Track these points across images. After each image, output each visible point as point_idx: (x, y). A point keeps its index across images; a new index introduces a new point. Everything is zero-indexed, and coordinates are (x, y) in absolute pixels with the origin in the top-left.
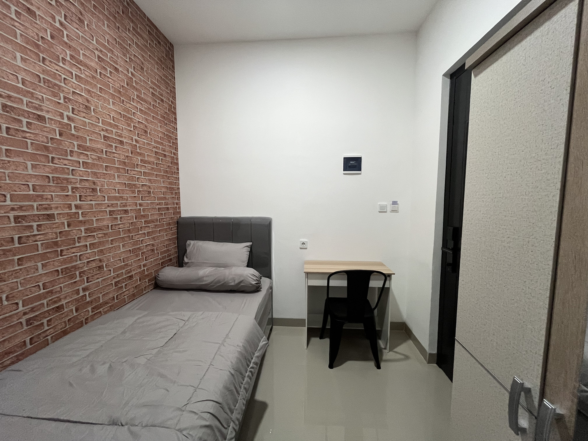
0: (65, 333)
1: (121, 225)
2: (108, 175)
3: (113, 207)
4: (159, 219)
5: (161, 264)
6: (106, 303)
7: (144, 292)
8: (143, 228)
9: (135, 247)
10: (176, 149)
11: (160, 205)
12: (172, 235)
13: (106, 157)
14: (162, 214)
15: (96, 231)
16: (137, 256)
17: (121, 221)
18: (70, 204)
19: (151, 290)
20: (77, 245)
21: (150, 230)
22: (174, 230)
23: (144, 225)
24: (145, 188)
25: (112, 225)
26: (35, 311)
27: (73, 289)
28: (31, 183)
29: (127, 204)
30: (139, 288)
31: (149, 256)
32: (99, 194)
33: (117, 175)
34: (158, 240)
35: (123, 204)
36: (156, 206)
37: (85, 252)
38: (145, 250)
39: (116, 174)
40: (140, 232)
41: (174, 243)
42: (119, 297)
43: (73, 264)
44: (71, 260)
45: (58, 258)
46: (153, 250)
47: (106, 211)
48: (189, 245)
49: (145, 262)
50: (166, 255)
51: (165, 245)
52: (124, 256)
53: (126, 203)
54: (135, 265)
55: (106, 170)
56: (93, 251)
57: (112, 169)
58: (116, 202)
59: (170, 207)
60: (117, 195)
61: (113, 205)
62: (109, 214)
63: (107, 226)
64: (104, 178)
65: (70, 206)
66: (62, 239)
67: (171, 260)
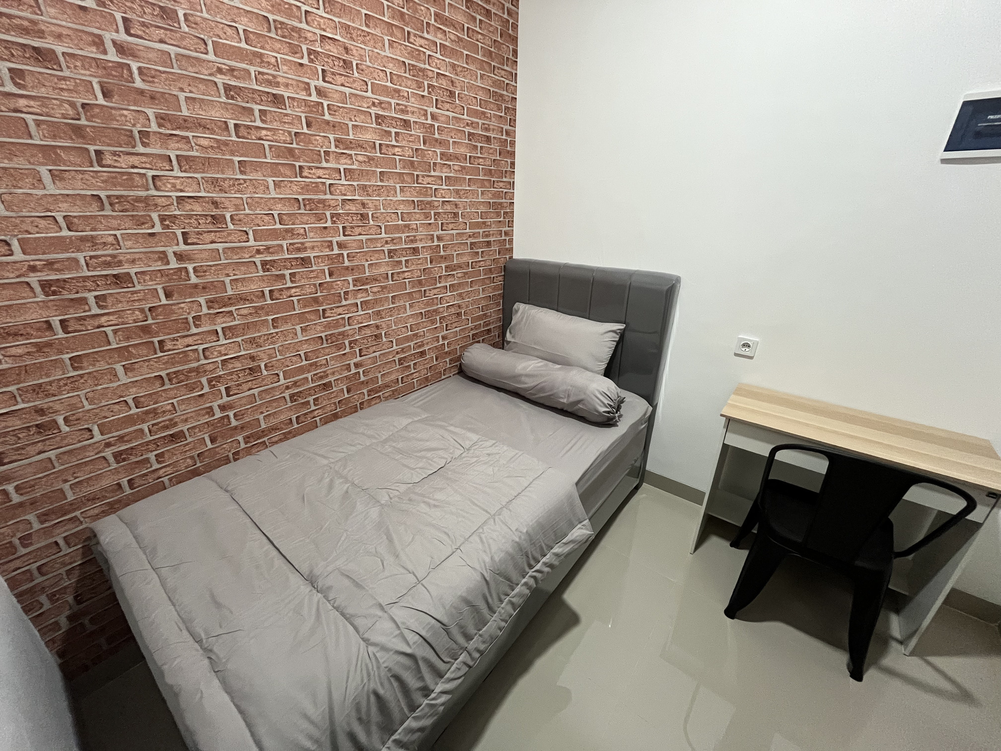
0: (336, 417)
1: (406, 274)
2: (384, 187)
3: (395, 244)
4: (472, 262)
5: (472, 336)
6: (387, 386)
7: (443, 377)
8: (443, 278)
9: (430, 309)
10: (513, 122)
11: (475, 238)
12: (495, 289)
13: (380, 155)
14: (478, 253)
15: (369, 282)
16: (433, 322)
17: (406, 267)
18: (331, 242)
19: (453, 375)
20: (344, 303)
21: (456, 282)
22: (499, 281)
23: (444, 273)
24: (448, 208)
25: (392, 274)
26: (299, 386)
27: (343, 364)
28: (275, 212)
29: (417, 238)
30: (435, 370)
31: (451, 324)
32: (372, 222)
33: (400, 187)
34: (469, 298)
35: (410, 238)
36: (467, 239)
37: (355, 314)
38: (446, 315)
39: (398, 186)
40: (438, 285)
41: (498, 304)
42: (405, 380)
43: (341, 330)
44: (337, 324)
45: (320, 321)
46: (459, 314)
47: (384, 250)
48: (517, 311)
49: (445, 332)
50: (482, 322)
51: (480, 306)
52: (412, 321)
53: (415, 236)
54: (429, 336)
55: (381, 181)
56: (366, 312)
57: (391, 177)
58: (400, 235)
59: (492, 240)
60: (400, 222)
61: (393, 240)
62: (389, 256)
63: (385, 275)
64: (379, 195)
65: (330, 244)
66: (324, 294)
67: (489, 331)
